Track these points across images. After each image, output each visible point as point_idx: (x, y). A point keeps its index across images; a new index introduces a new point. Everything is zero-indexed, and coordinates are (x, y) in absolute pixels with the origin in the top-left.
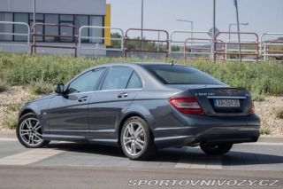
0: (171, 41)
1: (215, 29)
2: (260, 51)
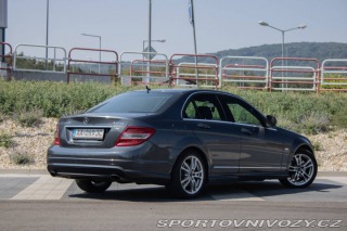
1: (151, 49)
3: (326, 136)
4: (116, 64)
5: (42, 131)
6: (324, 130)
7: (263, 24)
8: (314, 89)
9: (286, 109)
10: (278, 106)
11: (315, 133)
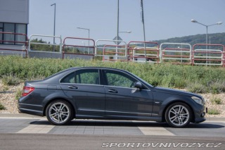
2: (160, 55)
4: (93, 47)
6: (224, 91)
8: (221, 64)
9: (201, 77)
10: (195, 76)
11: (218, 93)
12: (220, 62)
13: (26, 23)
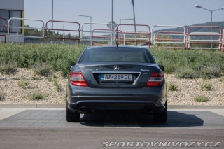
0: (82, 31)
1: (113, 22)
2: (151, 39)
3: (218, 80)
5: (16, 77)
6: (217, 75)
7: (198, 7)
8: (219, 48)
10: (186, 59)
11: (210, 78)
12: (218, 45)
13: (21, 9)
